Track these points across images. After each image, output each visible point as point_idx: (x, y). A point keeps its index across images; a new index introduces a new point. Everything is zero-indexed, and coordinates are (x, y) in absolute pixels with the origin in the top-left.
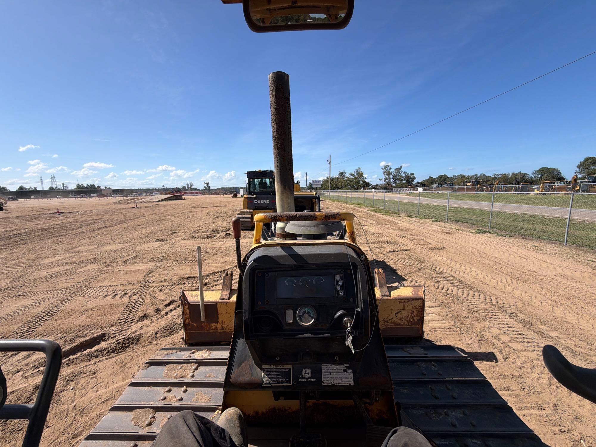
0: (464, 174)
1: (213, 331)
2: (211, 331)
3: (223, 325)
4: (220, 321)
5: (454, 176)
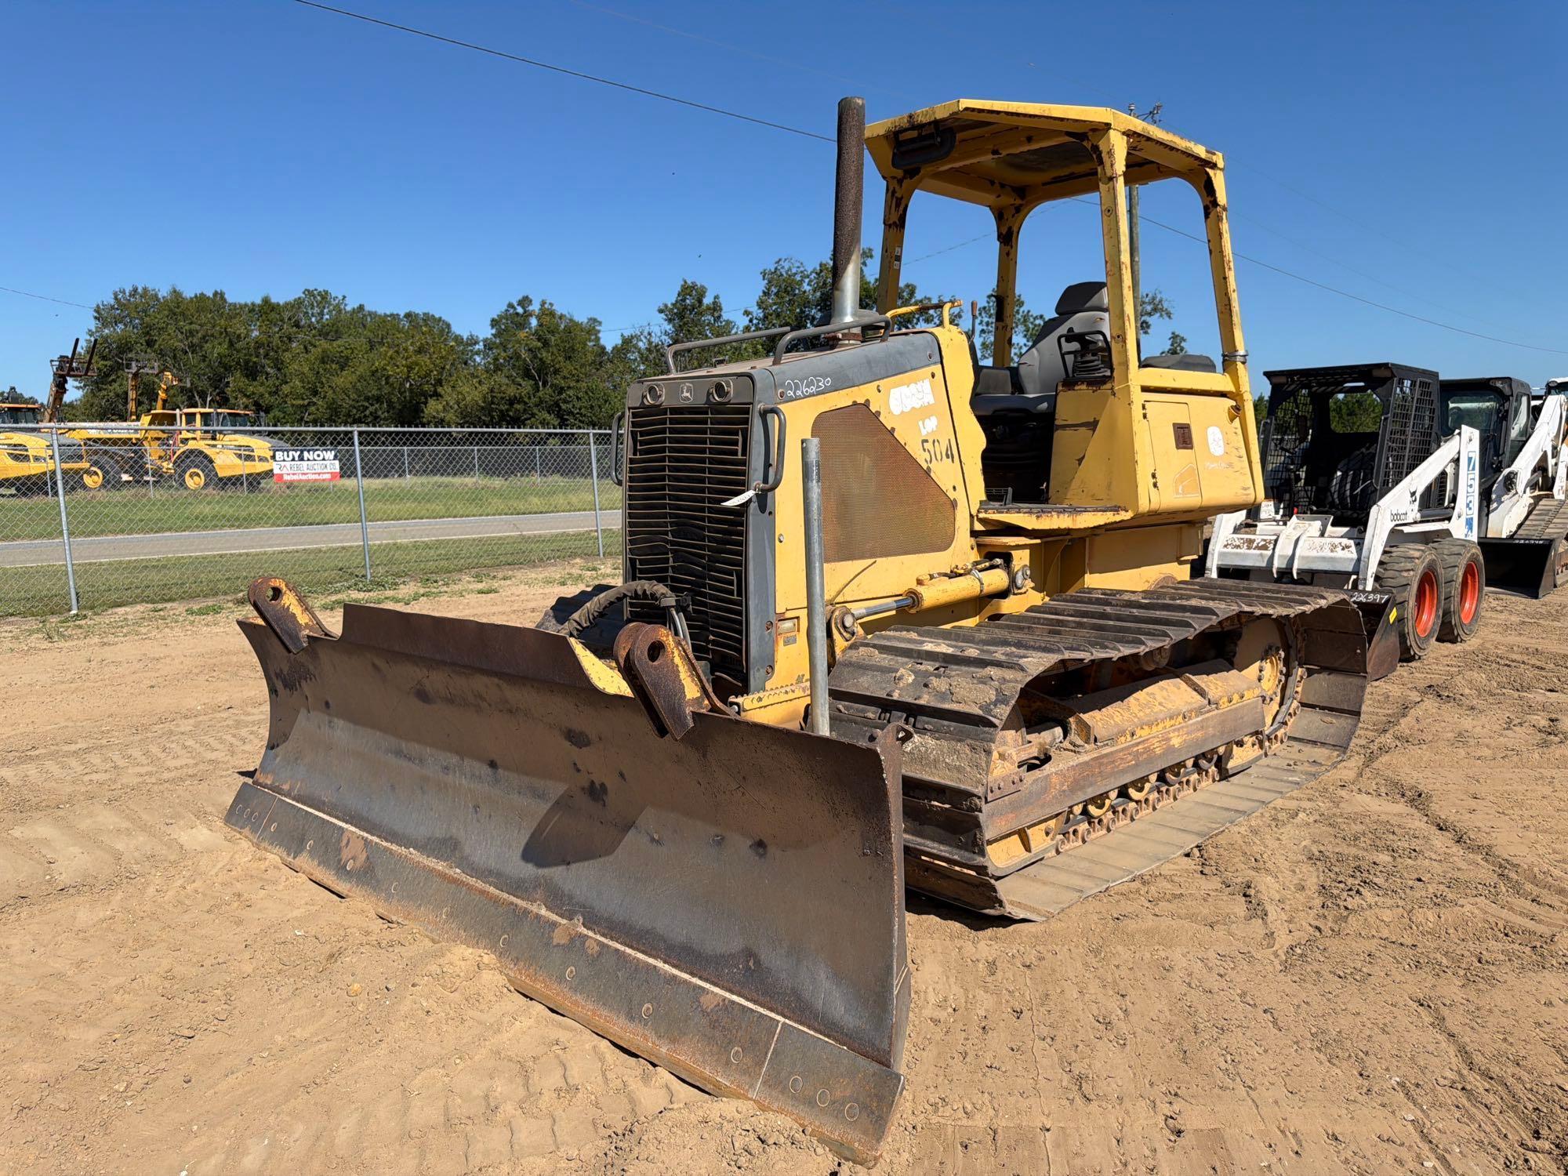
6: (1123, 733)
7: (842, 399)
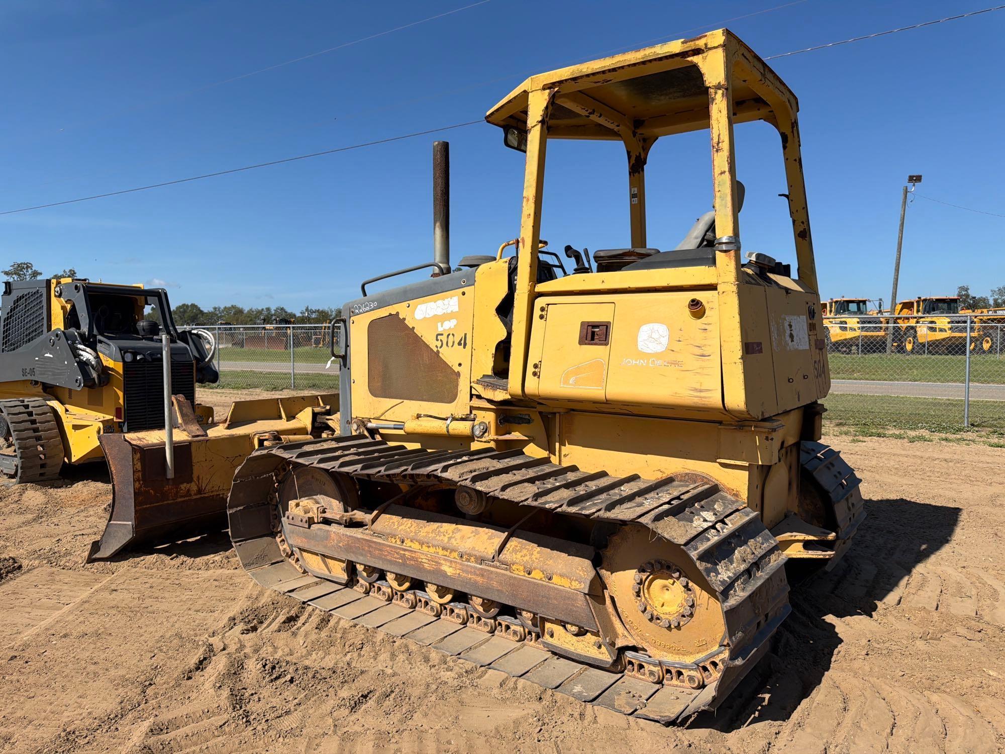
0: (240, 305)
1: (183, 499)
2: (180, 500)
3: (200, 486)
4: (195, 479)
5: (215, 308)
6: (394, 536)
7: (383, 312)
